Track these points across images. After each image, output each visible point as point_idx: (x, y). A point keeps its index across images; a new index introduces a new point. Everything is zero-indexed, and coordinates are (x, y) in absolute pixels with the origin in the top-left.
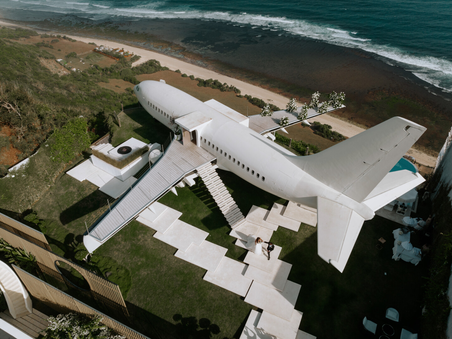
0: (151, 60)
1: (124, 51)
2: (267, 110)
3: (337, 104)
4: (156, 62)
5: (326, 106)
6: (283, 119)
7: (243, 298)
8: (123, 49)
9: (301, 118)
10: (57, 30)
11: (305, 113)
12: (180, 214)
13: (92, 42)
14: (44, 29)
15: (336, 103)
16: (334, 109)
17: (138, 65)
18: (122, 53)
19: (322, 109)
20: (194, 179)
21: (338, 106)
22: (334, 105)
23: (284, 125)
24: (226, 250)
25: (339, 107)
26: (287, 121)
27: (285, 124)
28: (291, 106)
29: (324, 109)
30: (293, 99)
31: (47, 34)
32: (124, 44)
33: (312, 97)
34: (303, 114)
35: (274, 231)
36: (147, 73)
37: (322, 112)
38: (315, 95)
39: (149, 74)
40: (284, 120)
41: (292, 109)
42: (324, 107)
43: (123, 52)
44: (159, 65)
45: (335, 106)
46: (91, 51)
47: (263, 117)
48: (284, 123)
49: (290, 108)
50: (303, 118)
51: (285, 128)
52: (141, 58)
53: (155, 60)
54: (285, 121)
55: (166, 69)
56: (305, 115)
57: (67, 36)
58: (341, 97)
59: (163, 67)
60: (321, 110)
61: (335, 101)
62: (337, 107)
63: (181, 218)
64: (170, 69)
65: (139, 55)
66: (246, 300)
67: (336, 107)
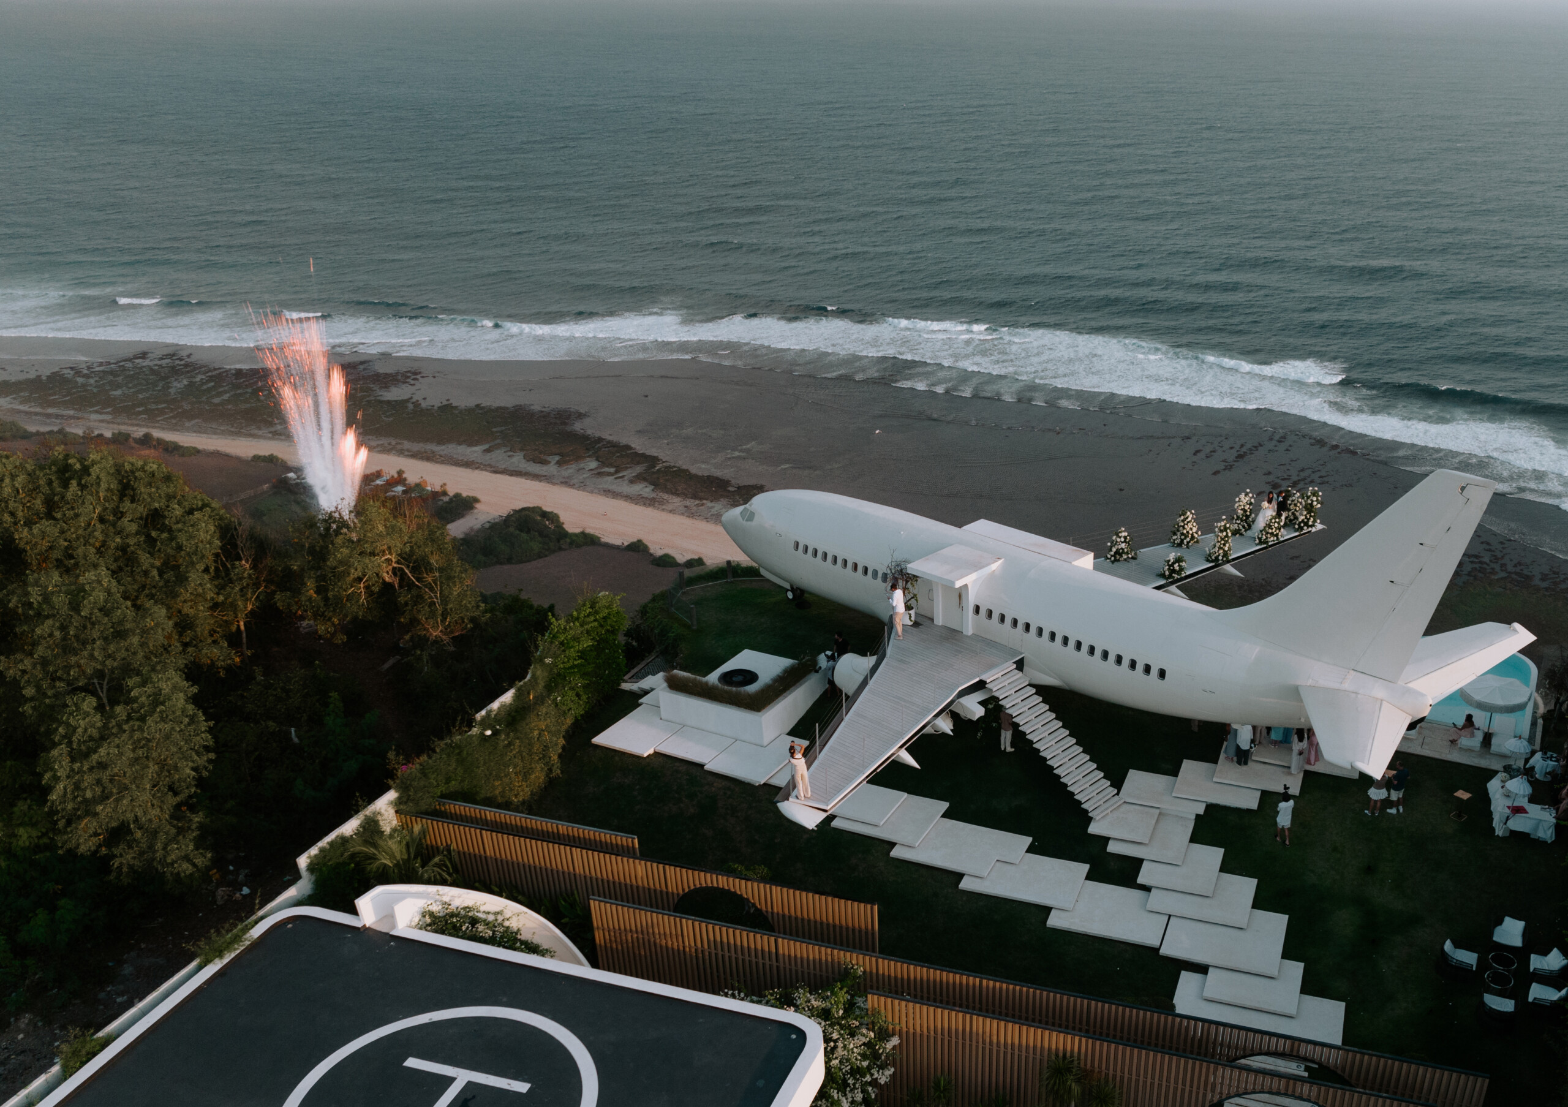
0: (523, 509)
1: (405, 479)
2: (1123, 545)
3: (1303, 521)
4: (545, 515)
5: (1276, 525)
6: (1172, 561)
7: (1157, 950)
8: (400, 473)
9: (1217, 558)
10: (106, 413)
11: (1224, 545)
12: (944, 806)
13: (267, 454)
14: (50, 411)
15: (1301, 518)
16: (1297, 534)
17: (471, 529)
18: (400, 488)
19: (1267, 533)
20: (981, 703)
21: (1306, 524)
22: (1295, 524)
23: (1176, 576)
24: (1085, 868)
25: (1310, 529)
26: (1183, 564)
27: (1179, 572)
28: (1185, 532)
29: (1272, 534)
30: (1189, 513)
31: (68, 430)
32: (401, 453)
33: (1237, 505)
34: (1220, 548)
35: (1198, 816)
36: (509, 561)
37: (1267, 542)
38: (1243, 499)
39: (521, 565)
40: (1174, 563)
41: (1188, 539)
42: (1270, 527)
43: (404, 485)
44: (559, 526)
45: (1299, 524)
46: (266, 487)
47: (1116, 563)
48: (1174, 571)
49: (1183, 537)
50: (1220, 558)
51: (1177, 587)
52: (477, 505)
53: (540, 508)
54: (1176, 567)
55: (588, 540)
56: (1226, 549)
57: (157, 434)
58: (1312, 501)
59: (576, 535)
60: (1264, 537)
61: (1297, 514)
62: (1306, 530)
63: (946, 815)
64: (605, 539)
65: (471, 494)
66: (1163, 951)
67: (1301, 529)
